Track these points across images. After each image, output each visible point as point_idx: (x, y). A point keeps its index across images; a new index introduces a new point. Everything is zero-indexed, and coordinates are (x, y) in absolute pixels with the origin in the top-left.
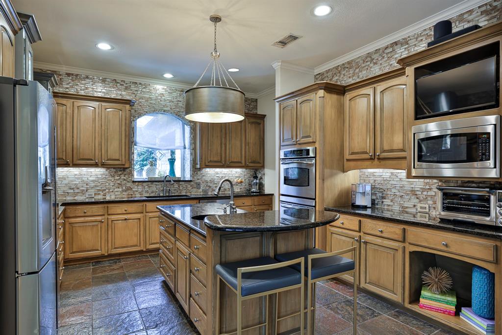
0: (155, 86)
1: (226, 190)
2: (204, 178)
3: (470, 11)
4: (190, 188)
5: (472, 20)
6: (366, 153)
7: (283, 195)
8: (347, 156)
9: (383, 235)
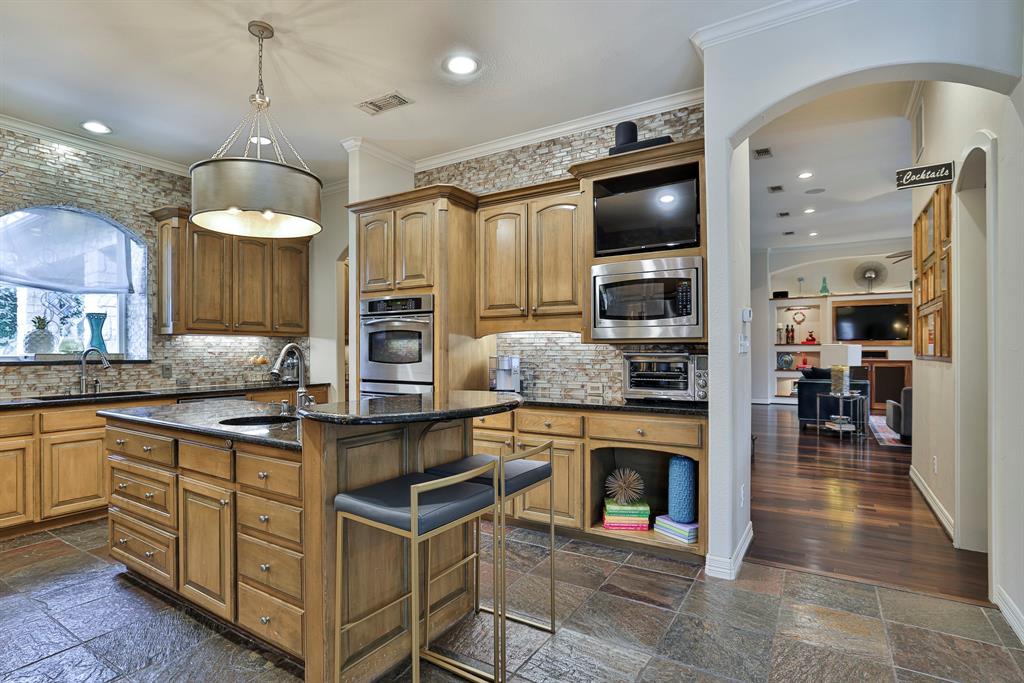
0: (55, 145)
1: (228, 379)
2: (180, 355)
3: (651, 116)
4: (148, 377)
5: (655, 130)
6: (514, 306)
7: (364, 381)
8: (482, 311)
9: (551, 431)
